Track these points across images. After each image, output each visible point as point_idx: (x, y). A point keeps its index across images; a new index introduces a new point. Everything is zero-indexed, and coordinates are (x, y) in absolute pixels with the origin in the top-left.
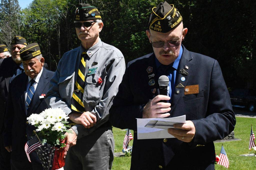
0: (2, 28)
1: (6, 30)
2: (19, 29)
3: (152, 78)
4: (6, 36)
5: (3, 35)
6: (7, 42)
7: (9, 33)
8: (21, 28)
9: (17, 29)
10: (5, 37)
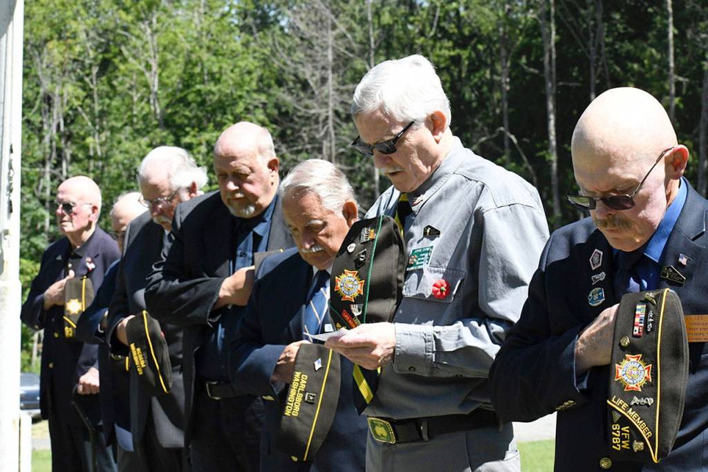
0: (294, 12)
1: (310, 20)
2: (370, 18)
3: (599, 284)
4: (309, 52)
5: (297, 45)
6: (313, 75)
7: (323, 36)
8: (377, 14)
9: (358, 16)
10: (306, 55)
